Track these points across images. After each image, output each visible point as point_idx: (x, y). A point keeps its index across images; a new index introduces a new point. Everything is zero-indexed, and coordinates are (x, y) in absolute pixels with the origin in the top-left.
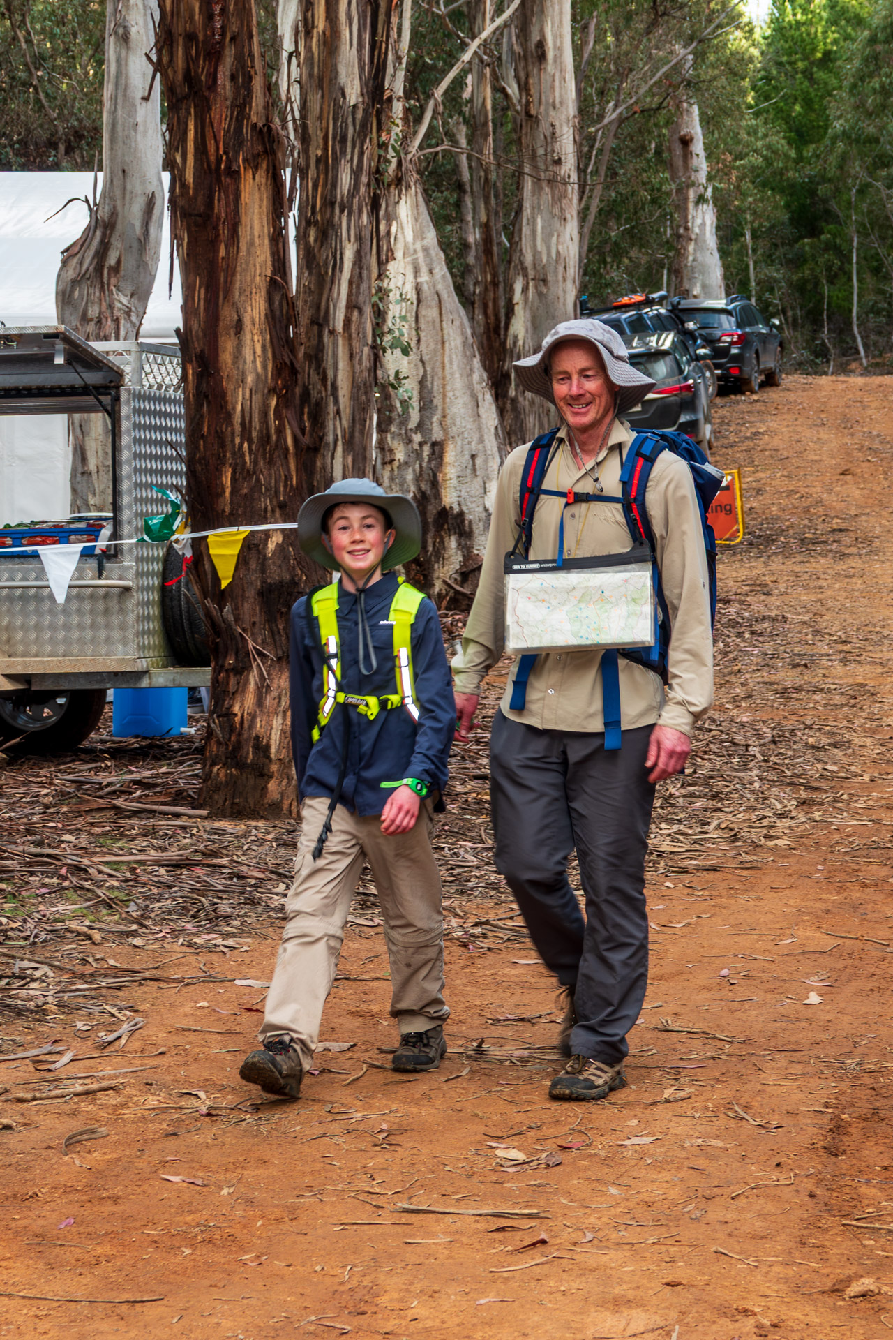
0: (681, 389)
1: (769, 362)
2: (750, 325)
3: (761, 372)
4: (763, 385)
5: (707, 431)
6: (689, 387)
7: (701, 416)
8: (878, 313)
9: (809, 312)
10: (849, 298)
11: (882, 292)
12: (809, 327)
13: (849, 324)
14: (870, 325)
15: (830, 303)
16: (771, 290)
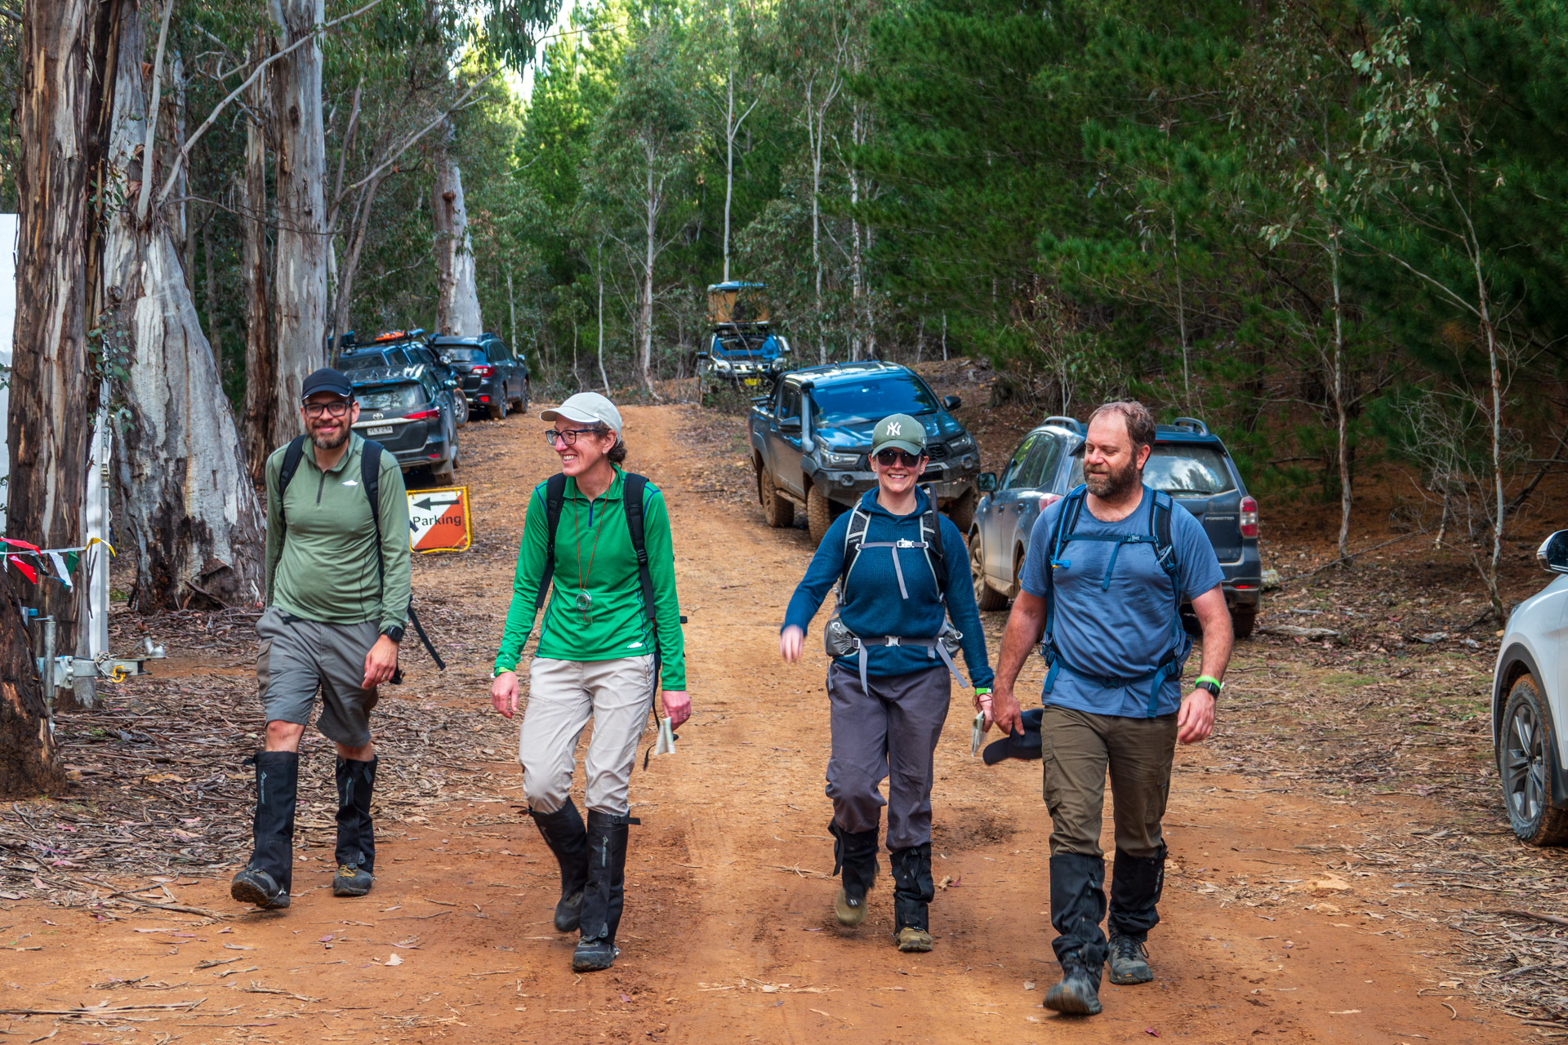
0: (428, 414)
1: (516, 391)
2: (499, 359)
3: (509, 401)
4: (509, 413)
5: (452, 452)
6: (435, 414)
7: (446, 439)
8: (622, 351)
9: (565, 349)
10: (596, 338)
11: (625, 333)
12: (563, 362)
13: (596, 360)
14: (615, 362)
15: (580, 342)
16: (529, 329)
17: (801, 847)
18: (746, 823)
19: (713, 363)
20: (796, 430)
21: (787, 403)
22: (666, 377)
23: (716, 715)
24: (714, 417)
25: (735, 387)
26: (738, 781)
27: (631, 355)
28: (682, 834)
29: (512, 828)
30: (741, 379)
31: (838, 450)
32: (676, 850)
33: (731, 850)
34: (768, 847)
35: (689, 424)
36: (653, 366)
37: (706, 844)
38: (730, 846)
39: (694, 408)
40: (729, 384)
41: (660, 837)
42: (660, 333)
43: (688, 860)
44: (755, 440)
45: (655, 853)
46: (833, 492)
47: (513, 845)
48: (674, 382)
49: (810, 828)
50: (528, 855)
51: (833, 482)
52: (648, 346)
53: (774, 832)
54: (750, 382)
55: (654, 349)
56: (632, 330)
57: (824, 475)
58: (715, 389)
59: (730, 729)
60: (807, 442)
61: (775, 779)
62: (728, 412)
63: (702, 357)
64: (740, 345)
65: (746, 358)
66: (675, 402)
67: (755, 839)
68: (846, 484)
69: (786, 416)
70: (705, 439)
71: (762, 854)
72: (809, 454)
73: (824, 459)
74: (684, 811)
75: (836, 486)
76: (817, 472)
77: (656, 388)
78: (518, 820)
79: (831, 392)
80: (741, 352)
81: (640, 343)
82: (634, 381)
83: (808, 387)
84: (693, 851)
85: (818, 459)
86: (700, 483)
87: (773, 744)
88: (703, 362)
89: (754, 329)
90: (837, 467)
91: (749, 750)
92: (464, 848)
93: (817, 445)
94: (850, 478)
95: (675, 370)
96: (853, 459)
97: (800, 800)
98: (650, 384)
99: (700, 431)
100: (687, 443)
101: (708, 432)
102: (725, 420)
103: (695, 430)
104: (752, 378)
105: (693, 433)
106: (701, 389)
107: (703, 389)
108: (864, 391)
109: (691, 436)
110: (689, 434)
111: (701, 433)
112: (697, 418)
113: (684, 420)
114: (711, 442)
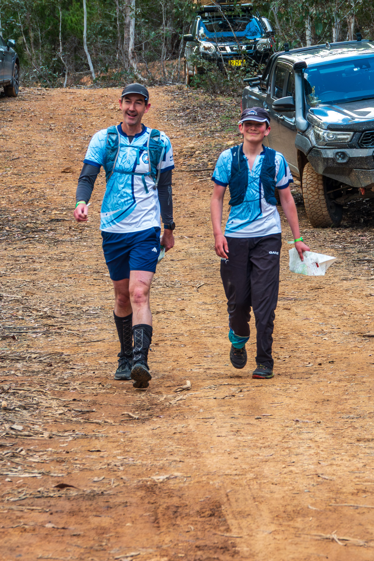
1: (7, 76)
8: (105, 34)
9: (49, 33)
10: (80, 22)
11: (108, 17)
12: (48, 46)
13: (81, 43)
14: (99, 45)
15: (64, 27)
16: (15, 14)
17: (335, 516)
18: (279, 492)
19: (198, 44)
20: (289, 109)
21: (279, 83)
22: (150, 59)
23: (233, 389)
24: (202, 97)
25: (221, 68)
26: (266, 453)
27: (115, 37)
28: (219, 506)
29: (52, 502)
30: (226, 60)
31: (332, 127)
32: (215, 520)
33: (268, 520)
34: (304, 516)
35: (178, 105)
36: (138, 48)
37: (243, 515)
38: (266, 516)
39: (180, 89)
40: (214, 66)
41: (198, 508)
42: (143, 16)
43: (228, 530)
45: (195, 523)
46: (326, 170)
47: (55, 518)
48: (158, 64)
49: (343, 497)
50: (72, 527)
51: (328, 159)
52: (132, 29)
53: (306, 501)
54: (235, 63)
55: (138, 33)
56: (115, 14)
57: (318, 152)
58: (201, 71)
59: (249, 402)
60: (301, 121)
61: (301, 450)
62: (214, 92)
63: (187, 39)
64: (224, 27)
65: (231, 39)
66: (161, 83)
67: (289, 508)
68: (340, 161)
69: (278, 96)
70: (195, 120)
71: (299, 522)
72: (304, 132)
73: (318, 137)
74: (217, 482)
75: (330, 163)
76: (311, 150)
77: (141, 69)
78: (57, 494)
79: (322, 72)
80: (226, 34)
81: (124, 26)
82: (119, 64)
83: (300, 67)
84: (231, 521)
85: (312, 137)
86: (193, 162)
87: (293, 416)
88: (188, 44)
89: (238, 10)
90: (331, 145)
91: (271, 422)
92: (8, 522)
93: (311, 124)
94: (344, 155)
95: (159, 52)
96: (347, 136)
97: (329, 470)
98: (135, 66)
99: (188, 111)
100: (177, 123)
101: (196, 112)
102: (212, 100)
103: (184, 110)
104: (237, 58)
105: (182, 114)
106: (187, 70)
107: (189, 70)
108: (355, 70)
109: (181, 116)
110: (178, 115)
111: (189, 113)
112: (185, 98)
113: (171, 100)
114: (200, 121)
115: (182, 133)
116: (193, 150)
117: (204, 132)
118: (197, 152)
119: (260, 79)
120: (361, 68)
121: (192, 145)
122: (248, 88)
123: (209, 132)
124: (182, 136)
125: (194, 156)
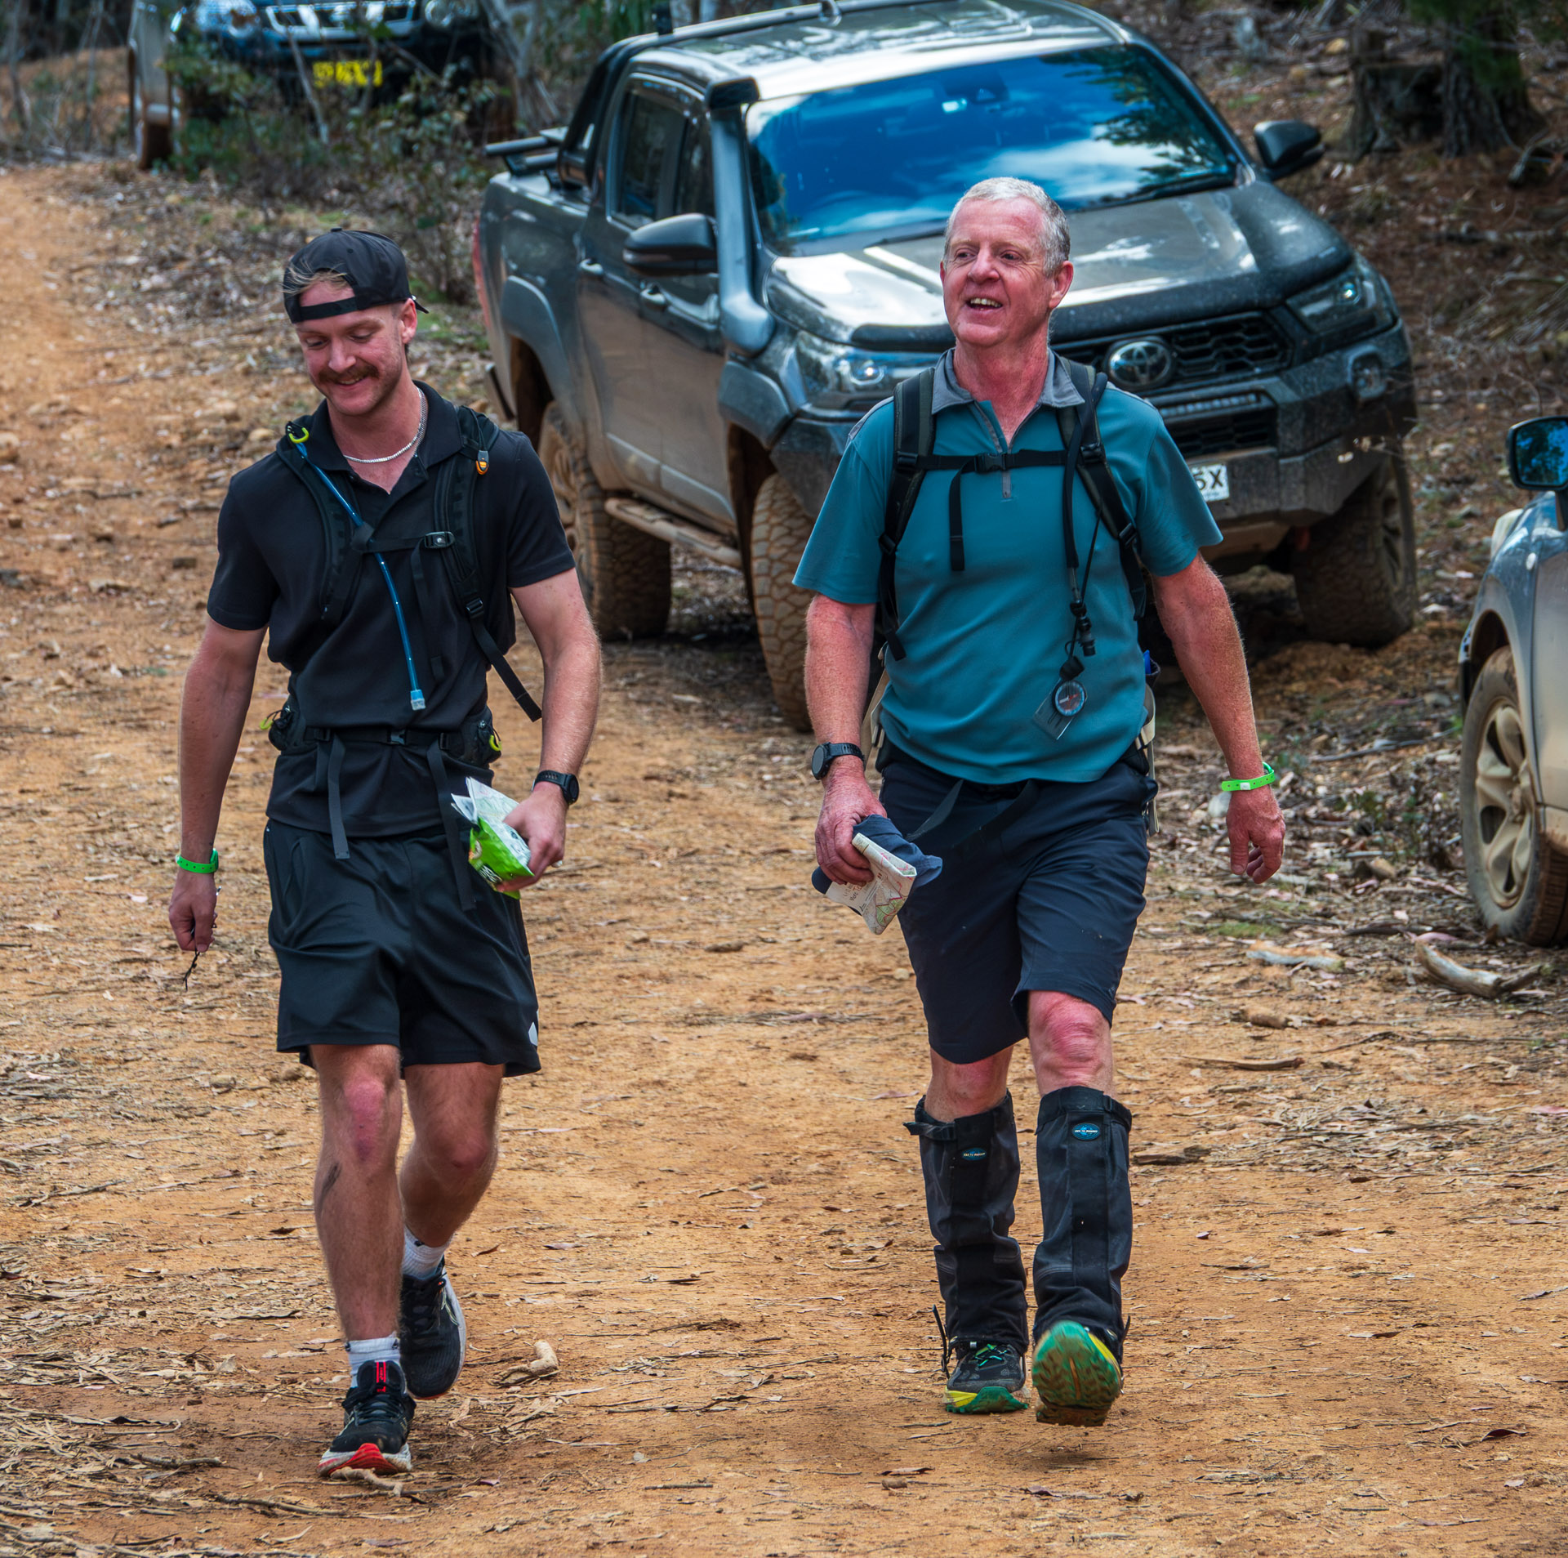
20: (692, 264)
21: (644, 159)
24: (226, 213)
30: (309, 62)
39: (124, 176)
40: (267, 86)
44: (514, 307)
54: (351, 73)
57: (816, 436)
58: (204, 106)
60: (743, 311)
62: (267, 194)
70: (216, 305)
72: (753, 356)
73: (815, 374)
76: (786, 423)
83: (732, 97)
85: (792, 378)
93: (784, 322)
99: (179, 270)
100: (145, 318)
101: (215, 272)
102: (268, 223)
103: (163, 264)
104: (352, 56)
105: (158, 279)
106: (139, 104)
107: (147, 102)
108: (950, 107)
109: (156, 291)
110: (146, 284)
111: (187, 278)
112: (155, 218)
113: (102, 226)
114: (239, 310)
115: (175, 356)
116: (237, 426)
117: (263, 354)
118: (259, 433)
119: (551, 143)
120: (972, 100)
121: (228, 407)
122: (503, 179)
123: (283, 354)
124: (181, 371)
125: (246, 449)
